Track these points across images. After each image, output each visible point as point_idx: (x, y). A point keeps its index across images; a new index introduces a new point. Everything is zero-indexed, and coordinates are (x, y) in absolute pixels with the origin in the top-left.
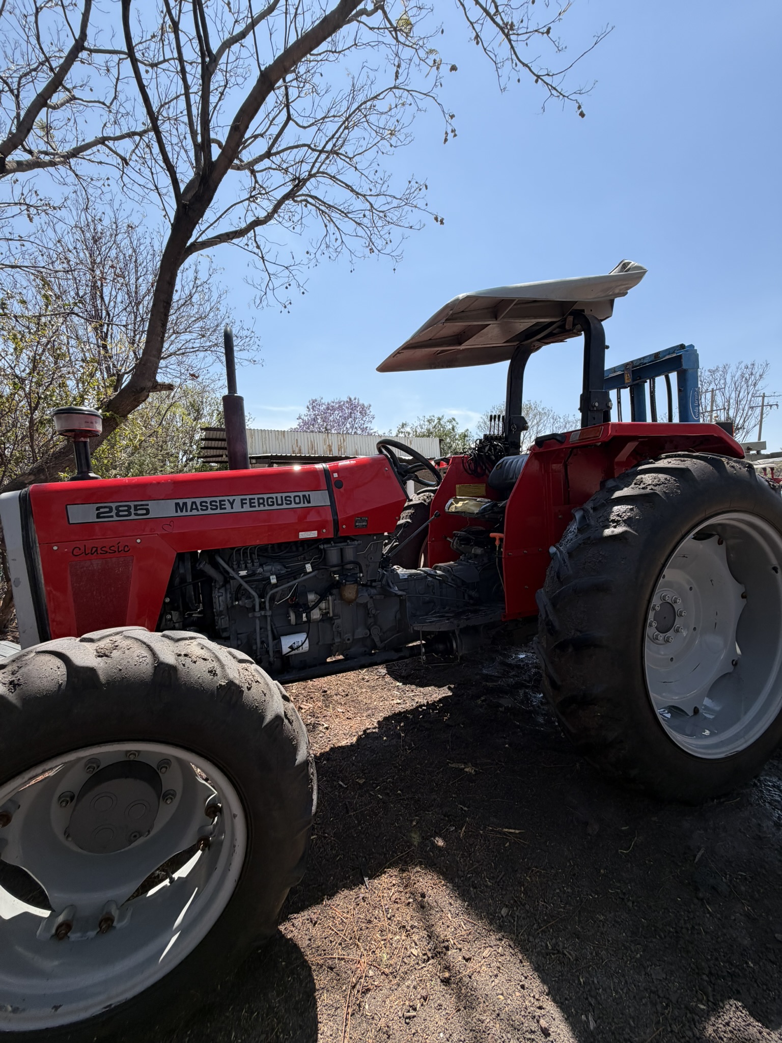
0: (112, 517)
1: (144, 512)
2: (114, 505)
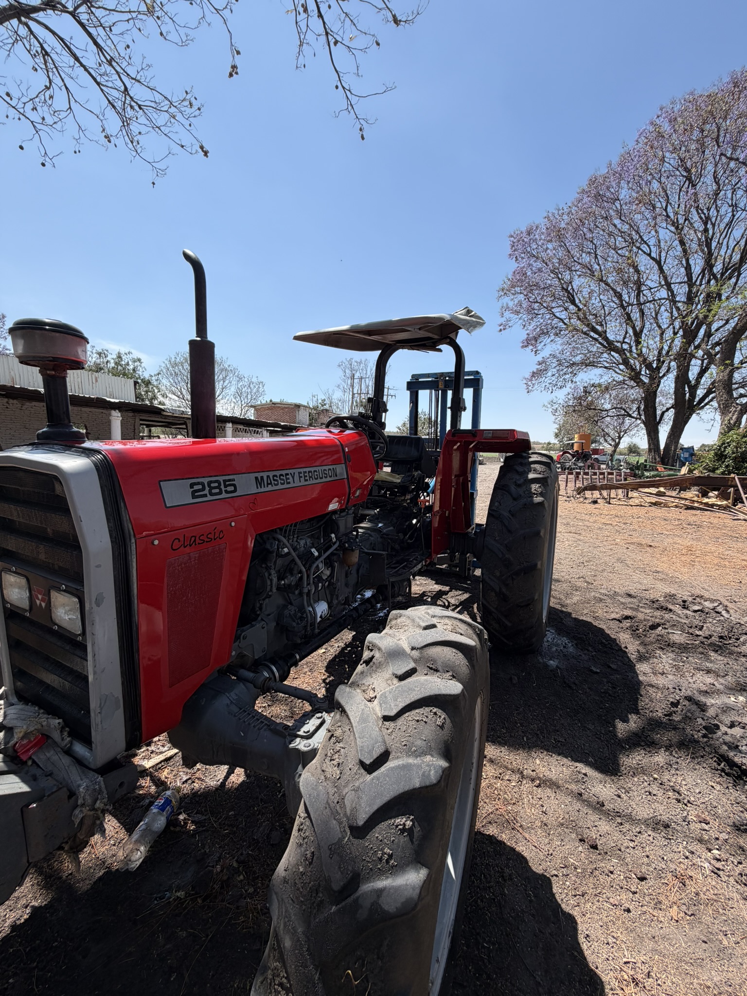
0: (205, 496)
1: (232, 488)
2: (205, 481)
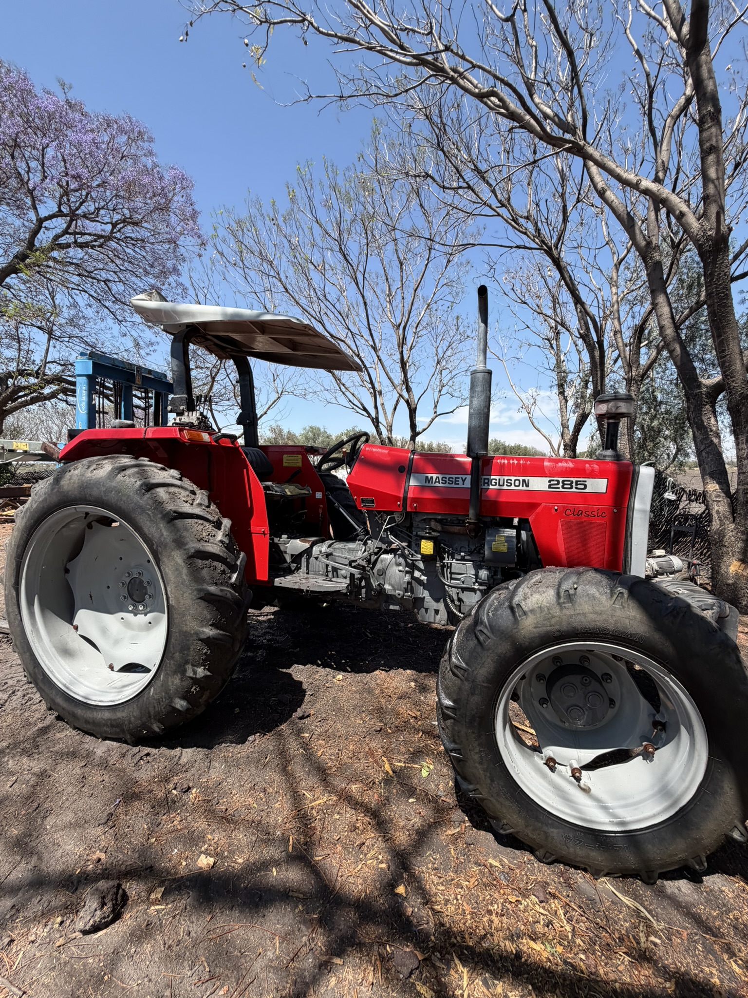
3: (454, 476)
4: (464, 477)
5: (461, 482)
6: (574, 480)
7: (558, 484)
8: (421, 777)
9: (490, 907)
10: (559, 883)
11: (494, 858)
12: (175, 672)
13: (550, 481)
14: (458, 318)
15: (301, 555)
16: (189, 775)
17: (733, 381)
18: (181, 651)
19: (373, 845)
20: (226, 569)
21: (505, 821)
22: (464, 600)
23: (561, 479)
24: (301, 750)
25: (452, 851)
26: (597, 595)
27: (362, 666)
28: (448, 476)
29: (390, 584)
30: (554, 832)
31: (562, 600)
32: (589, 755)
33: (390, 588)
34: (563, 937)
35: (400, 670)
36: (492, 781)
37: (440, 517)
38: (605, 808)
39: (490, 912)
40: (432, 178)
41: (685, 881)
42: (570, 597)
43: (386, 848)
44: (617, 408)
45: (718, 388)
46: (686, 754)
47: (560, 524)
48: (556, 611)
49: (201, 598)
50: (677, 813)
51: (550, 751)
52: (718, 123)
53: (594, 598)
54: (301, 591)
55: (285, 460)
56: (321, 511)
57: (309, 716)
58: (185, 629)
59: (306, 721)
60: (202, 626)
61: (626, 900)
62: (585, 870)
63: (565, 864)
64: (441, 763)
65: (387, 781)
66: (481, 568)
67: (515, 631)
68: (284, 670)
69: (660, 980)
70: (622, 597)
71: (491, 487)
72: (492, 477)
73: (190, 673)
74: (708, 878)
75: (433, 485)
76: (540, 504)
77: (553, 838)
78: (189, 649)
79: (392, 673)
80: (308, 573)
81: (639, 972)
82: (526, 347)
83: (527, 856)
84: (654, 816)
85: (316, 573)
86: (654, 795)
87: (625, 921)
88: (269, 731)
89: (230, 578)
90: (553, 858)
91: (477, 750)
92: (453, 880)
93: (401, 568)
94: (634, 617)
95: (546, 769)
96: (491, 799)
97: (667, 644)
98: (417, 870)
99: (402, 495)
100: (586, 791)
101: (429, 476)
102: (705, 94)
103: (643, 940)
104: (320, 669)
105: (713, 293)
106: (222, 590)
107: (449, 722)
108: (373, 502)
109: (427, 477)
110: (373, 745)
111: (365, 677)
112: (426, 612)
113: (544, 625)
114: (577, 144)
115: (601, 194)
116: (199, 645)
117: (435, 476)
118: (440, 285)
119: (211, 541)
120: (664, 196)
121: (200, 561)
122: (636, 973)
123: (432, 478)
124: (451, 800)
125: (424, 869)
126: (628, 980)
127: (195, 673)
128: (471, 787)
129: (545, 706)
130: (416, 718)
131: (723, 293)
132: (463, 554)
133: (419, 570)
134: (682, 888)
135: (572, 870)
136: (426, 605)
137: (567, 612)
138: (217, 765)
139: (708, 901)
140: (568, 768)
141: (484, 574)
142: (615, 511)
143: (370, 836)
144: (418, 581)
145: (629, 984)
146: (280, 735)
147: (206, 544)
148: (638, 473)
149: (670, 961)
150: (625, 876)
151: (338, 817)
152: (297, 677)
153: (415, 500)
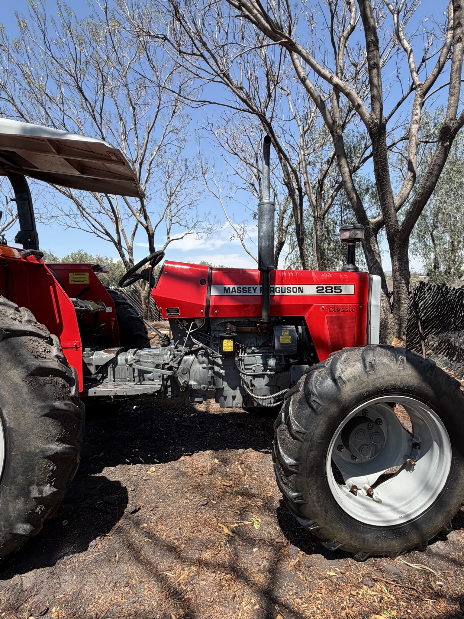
3: (247, 286)
4: (255, 287)
5: (252, 291)
6: (333, 286)
7: (323, 289)
8: (255, 530)
9: (342, 605)
10: (375, 571)
11: (329, 570)
12: (17, 497)
13: (317, 288)
14: (186, 160)
15: (107, 365)
16: (40, 597)
17: (390, 221)
18: (24, 474)
19: (243, 594)
20: (66, 383)
21: (335, 540)
22: (255, 385)
23: (324, 286)
24: (146, 539)
25: (301, 577)
26: (388, 363)
27: (166, 456)
28: (242, 287)
29: (194, 380)
30: (369, 536)
31: (368, 369)
32: (374, 477)
33: (195, 383)
34: (392, 604)
35: (201, 452)
36: (327, 512)
37: (235, 320)
38: (394, 509)
39: (343, 609)
40: (169, 41)
41: (439, 542)
42: (372, 366)
43: (254, 592)
44: (356, 234)
45: (379, 226)
46: (438, 459)
47: (326, 319)
48: (365, 378)
49: (45, 415)
50: (437, 499)
51: (351, 481)
52: (378, 49)
53: (387, 365)
54: (108, 397)
55: (71, 278)
56: (113, 324)
57: (140, 509)
58: (28, 449)
59: (139, 513)
60: (47, 444)
61: (415, 566)
62: (386, 557)
63: (375, 557)
64: (264, 515)
65: (230, 540)
66: (270, 358)
67: (339, 396)
68: (97, 475)
69: (452, 606)
70: (403, 362)
71: (276, 294)
72: (276, 286)
73: (35, 493)
74: (449, 535)
75: (231, 294)
76: (312, 305)
77: (368, 541)
78: (33, 469)
79: (195, 456)
80: (114, 381)
81: (440, 606)
82: (234, 189)
83: (350, 561)
84: (424, 505)
85: (123, 380)
86: (421, 491)
87: (420, 579)
88: (108, 532)
89: (70, 391)
90: (368, 555)
91: (315, 493)
92: (310, 596)
93: (204, 365)
94: (411, 374)
95: (351, 494)
96: (326, 526)
97: (430, 389)
98: (283, 599)
99: (205, 304)
100: (379, 502)
101: (227, 287)
102: (369, 27)
103: (434, 586)
104: (131, 466)
105: (378, 161)
106: (66, 404)
107: (292, 477)
108: (177, 311)
109: (225, 288)
110: (206, 516)
111: (175, 464)
112: (225, 399)
113: (358, 389)
114: (291, 40)
115: (303, 81)
116: (45, 463)
117: (231, 287)
118: (167, 131)
119: (48, 357)
120: (348, 91)
121: (41, 378)
122: (439, 607)
123: (229, 288)
124: (284, 541)
125: (288, 597)
126: (436, 614)
127: (41, 492)
128: (310, 522)
129: (342, 450)
130: (231, 486)
131: (384, 162)
132: (253, 348)
133: (218, 365)
134: (438, 546)
135: (379, 559)
136: (225, 394)
137: (372, 377)
138: (66, 578)
139: (454, 548)
140: (363, 490)
141: (272, 362)
142: (361, 307)
143: (237, 587)
144: (217, 374)
145: (438, 616)
146: (120, 531)
147: (44, 360)
148: (372, 280)
149: (452, 592)
150: (409, 552)
151: (204, 583)
152: (113, 478)
153: (215, 307)
